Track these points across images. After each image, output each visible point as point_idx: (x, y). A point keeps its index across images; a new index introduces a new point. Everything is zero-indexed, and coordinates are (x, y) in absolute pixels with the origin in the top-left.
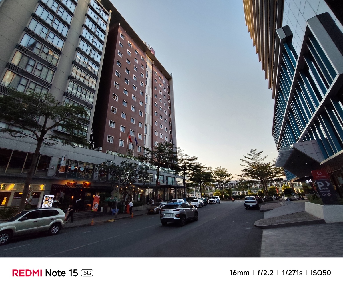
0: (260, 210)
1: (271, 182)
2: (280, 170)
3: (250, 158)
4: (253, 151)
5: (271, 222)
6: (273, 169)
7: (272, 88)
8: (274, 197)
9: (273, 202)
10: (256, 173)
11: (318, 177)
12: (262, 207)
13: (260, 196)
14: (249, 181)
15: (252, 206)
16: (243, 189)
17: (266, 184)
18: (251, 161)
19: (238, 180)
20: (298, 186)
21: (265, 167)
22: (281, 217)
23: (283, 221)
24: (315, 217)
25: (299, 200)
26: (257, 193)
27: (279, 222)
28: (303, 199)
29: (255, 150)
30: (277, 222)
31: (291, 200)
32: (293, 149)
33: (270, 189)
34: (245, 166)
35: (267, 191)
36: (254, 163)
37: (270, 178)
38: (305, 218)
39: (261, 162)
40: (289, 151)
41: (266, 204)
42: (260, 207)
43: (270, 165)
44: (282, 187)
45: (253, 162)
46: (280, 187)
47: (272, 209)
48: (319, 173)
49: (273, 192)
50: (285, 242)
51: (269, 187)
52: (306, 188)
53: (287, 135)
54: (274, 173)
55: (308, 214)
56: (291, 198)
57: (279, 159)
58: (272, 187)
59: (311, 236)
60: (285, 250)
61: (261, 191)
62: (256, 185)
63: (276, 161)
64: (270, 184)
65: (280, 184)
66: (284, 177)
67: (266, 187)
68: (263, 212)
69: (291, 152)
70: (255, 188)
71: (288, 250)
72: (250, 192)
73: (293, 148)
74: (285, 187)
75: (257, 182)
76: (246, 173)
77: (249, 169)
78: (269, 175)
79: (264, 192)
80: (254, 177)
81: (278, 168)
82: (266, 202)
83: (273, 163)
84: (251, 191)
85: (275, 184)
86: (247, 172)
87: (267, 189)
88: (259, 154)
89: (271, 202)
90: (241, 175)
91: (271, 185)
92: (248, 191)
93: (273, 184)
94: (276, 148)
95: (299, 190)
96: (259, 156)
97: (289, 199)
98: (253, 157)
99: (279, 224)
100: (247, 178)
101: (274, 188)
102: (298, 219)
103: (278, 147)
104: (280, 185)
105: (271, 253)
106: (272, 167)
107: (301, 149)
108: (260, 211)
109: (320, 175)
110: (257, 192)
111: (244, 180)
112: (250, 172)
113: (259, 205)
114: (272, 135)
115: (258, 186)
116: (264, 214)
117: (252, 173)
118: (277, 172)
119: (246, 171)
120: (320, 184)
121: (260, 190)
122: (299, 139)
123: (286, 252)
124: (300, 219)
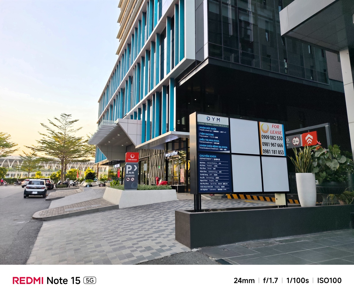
0: (47, 198)
1: (73, 164)
2: (91, 150)
3: (56, 125)
4: (65, 116)
5: (58, 211)
6: (83, 147)
7: (121, 40)
8: (71, 182)
9: (68, 188)
10: (58, 149)
11: (130, 160)
12: (51, 194)
13: (53, 180)
14: (43, 158)
15: (36, 193)
16: (29, 170)
17: (66, 165)
18: (57, 130)
19: (24, 156)
20: (103, 171)
21: (74, 142)
22: (73, 206)
23: (75, 209)
24: (111, 204)
25: (100, 186)
26: (49, 177)
27: (69, 211)
28: (104, 185)
29: (68, 116)
30: (66, 212)
31: (91, 186)
32: (116, 125)
33: (70, 172)
34: (45, 135)
35: (65, 175)
36: (61, 134)
37: (75, 157)
38: (100, 205)
39: (71, 134)
40: (111, 127)
41: (57, 191)
42: (47, 195)
43: (81, 141)
44: (85, 170)
45: (60, 131)
46: (82, 170)
47: (64, 197)
48: (133, 156)
49: (72, 176)
50: (70, 233)
51: (69, 170)
52: (111, 174)
53: (115, 107)
54: (83, 152)
55: (104, 201)
56: (92, 184)
57: (96, 135)
58: (72, 170)
59: (101, 223)
60: (67, 241)
61: (56, 175)
62: (51, 166)
63: (91, 136)
64: (71, 165)
65: (84, 166)
66: (93, 159)
67: (65, 169)
68: (50, 200)
69: (113, 128)
70: (49, 170)
71: (70, 241)
72: (39, 174)
73: (118, 124)
74: (89, 171)
75: (54, 162)
76: (43, 146)
77: (49, 141)
78: (75, 153)
79: (59, 175)
80: (53, 154)
81: (90, 146)
82: (58, 189)
83: (86, 139)
84: (42, 173)
85: (77, 167)
86: (45, 145)
87: (65, 171)
88: (73, 122)
89: (66, 188)
90: (33, 147)
91: (72, 167)
92: (35, 173)
93: (75, 166)
94: (97, 120)
95: (103, 176)
96: (71, 125)
97: (89, 185)
98: (62, 124)
99: (68, 213)
100: (42, 154)
101: (75, 171)
102: (92, 206)
103: (99, 120)
104: (84, 169)
105: (47, 248)
106: (83, 144)
107: (124, 127)
108: (47, 200)
109: (133, 159)
110: (49, 175)
111: (36, 155)
112: (49, 145)
113: (48, 192)
114: (99, 102)
115: (54, 167)
116: (51, 203)
117: (52, 148)
118: (87, 151)
119: (45, 143)
120: (129, 168)
121: (56, 173)
122: (126, 115)
123: (67, 244)
124: (95, 206)
